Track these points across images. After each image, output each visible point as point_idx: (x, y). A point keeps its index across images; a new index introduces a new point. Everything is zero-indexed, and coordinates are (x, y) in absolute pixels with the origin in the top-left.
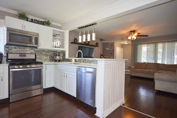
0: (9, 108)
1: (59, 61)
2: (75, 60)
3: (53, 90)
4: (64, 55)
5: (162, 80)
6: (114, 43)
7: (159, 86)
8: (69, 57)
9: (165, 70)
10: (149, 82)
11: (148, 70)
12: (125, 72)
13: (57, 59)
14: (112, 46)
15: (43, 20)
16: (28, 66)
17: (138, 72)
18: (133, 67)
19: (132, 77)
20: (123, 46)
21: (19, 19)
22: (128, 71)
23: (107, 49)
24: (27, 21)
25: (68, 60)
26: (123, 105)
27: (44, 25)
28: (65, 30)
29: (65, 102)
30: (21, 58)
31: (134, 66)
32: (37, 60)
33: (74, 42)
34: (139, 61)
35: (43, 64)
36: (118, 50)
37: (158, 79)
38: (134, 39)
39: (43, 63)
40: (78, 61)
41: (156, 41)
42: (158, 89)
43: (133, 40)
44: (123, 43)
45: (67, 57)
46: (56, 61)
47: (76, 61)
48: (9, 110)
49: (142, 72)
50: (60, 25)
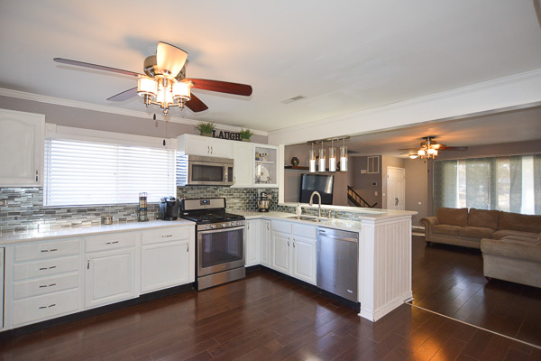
0: (196, 302)
1: (267, 211)
2: (302, 208)
3: (261, 271)
4: (275, 198)
5: (498, 255)
6: (381, 156)
7: (491, 268)
8: (285, 201)
9: (519, 229)
10: (469, 258)
11: (473, 228)
12: (413, 231)
13: (263, 206)
14: (377, 163)
15: (238, 130)
16: (224, 225)
17: (448, 233)
18: (432, 219)
19: (432, 246)
20: (404, 163)
21: (201, 135)
22: (421, 228)
23: (363, 172)
24: (214, 136)
25: (285, 209)
26: (411, 302)
27: (239, 140)
28: (278, 145)
29: (292, 296)
30: (203, 207)
31: (434, 218)
32: (228, 211)
33: (292, 164)
34: (447, 205)
35: (244, 219)
36: (392, 175)
37: (491, 253)
38: (431, 155)
39: (246, 218)
40: (309, 213)
41: (493, 156)
42: (490, 276)
43: (431, 159)
44: (406, 156)
45: (281, 201)
46: (260, 211)
47: (304, 211)
48: (197, 305)
49: (458, 233)
50: (265, 134)
